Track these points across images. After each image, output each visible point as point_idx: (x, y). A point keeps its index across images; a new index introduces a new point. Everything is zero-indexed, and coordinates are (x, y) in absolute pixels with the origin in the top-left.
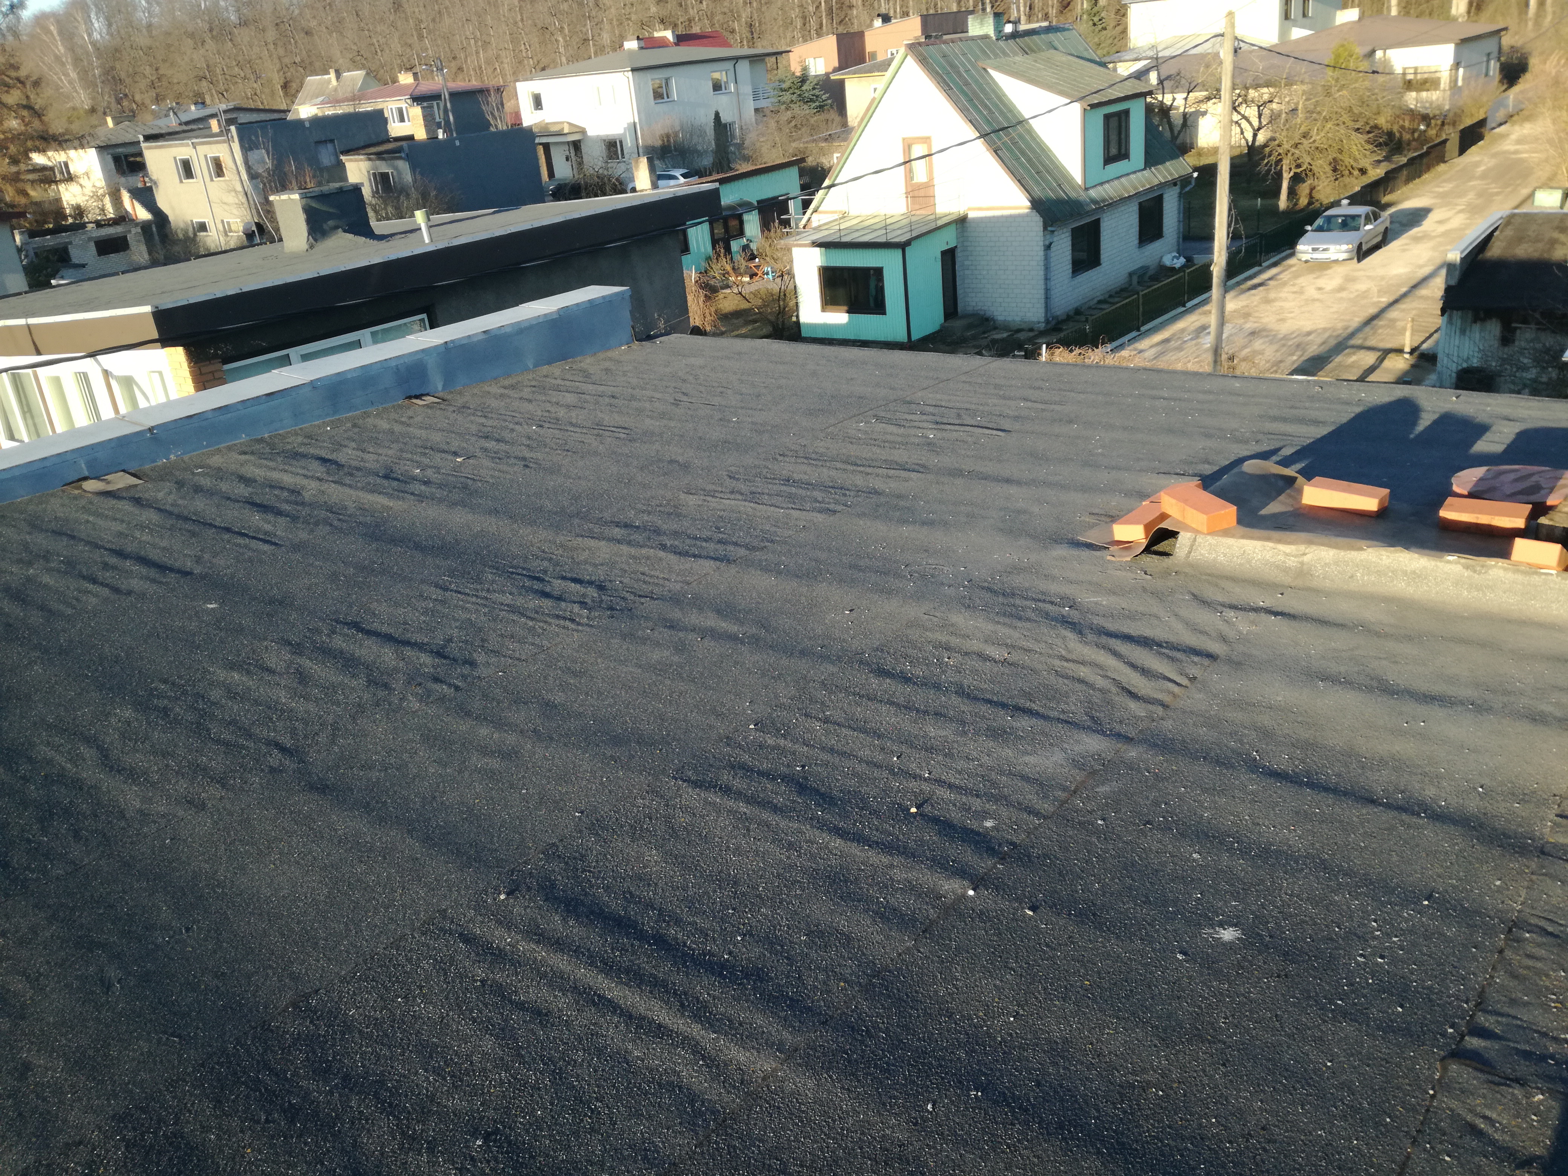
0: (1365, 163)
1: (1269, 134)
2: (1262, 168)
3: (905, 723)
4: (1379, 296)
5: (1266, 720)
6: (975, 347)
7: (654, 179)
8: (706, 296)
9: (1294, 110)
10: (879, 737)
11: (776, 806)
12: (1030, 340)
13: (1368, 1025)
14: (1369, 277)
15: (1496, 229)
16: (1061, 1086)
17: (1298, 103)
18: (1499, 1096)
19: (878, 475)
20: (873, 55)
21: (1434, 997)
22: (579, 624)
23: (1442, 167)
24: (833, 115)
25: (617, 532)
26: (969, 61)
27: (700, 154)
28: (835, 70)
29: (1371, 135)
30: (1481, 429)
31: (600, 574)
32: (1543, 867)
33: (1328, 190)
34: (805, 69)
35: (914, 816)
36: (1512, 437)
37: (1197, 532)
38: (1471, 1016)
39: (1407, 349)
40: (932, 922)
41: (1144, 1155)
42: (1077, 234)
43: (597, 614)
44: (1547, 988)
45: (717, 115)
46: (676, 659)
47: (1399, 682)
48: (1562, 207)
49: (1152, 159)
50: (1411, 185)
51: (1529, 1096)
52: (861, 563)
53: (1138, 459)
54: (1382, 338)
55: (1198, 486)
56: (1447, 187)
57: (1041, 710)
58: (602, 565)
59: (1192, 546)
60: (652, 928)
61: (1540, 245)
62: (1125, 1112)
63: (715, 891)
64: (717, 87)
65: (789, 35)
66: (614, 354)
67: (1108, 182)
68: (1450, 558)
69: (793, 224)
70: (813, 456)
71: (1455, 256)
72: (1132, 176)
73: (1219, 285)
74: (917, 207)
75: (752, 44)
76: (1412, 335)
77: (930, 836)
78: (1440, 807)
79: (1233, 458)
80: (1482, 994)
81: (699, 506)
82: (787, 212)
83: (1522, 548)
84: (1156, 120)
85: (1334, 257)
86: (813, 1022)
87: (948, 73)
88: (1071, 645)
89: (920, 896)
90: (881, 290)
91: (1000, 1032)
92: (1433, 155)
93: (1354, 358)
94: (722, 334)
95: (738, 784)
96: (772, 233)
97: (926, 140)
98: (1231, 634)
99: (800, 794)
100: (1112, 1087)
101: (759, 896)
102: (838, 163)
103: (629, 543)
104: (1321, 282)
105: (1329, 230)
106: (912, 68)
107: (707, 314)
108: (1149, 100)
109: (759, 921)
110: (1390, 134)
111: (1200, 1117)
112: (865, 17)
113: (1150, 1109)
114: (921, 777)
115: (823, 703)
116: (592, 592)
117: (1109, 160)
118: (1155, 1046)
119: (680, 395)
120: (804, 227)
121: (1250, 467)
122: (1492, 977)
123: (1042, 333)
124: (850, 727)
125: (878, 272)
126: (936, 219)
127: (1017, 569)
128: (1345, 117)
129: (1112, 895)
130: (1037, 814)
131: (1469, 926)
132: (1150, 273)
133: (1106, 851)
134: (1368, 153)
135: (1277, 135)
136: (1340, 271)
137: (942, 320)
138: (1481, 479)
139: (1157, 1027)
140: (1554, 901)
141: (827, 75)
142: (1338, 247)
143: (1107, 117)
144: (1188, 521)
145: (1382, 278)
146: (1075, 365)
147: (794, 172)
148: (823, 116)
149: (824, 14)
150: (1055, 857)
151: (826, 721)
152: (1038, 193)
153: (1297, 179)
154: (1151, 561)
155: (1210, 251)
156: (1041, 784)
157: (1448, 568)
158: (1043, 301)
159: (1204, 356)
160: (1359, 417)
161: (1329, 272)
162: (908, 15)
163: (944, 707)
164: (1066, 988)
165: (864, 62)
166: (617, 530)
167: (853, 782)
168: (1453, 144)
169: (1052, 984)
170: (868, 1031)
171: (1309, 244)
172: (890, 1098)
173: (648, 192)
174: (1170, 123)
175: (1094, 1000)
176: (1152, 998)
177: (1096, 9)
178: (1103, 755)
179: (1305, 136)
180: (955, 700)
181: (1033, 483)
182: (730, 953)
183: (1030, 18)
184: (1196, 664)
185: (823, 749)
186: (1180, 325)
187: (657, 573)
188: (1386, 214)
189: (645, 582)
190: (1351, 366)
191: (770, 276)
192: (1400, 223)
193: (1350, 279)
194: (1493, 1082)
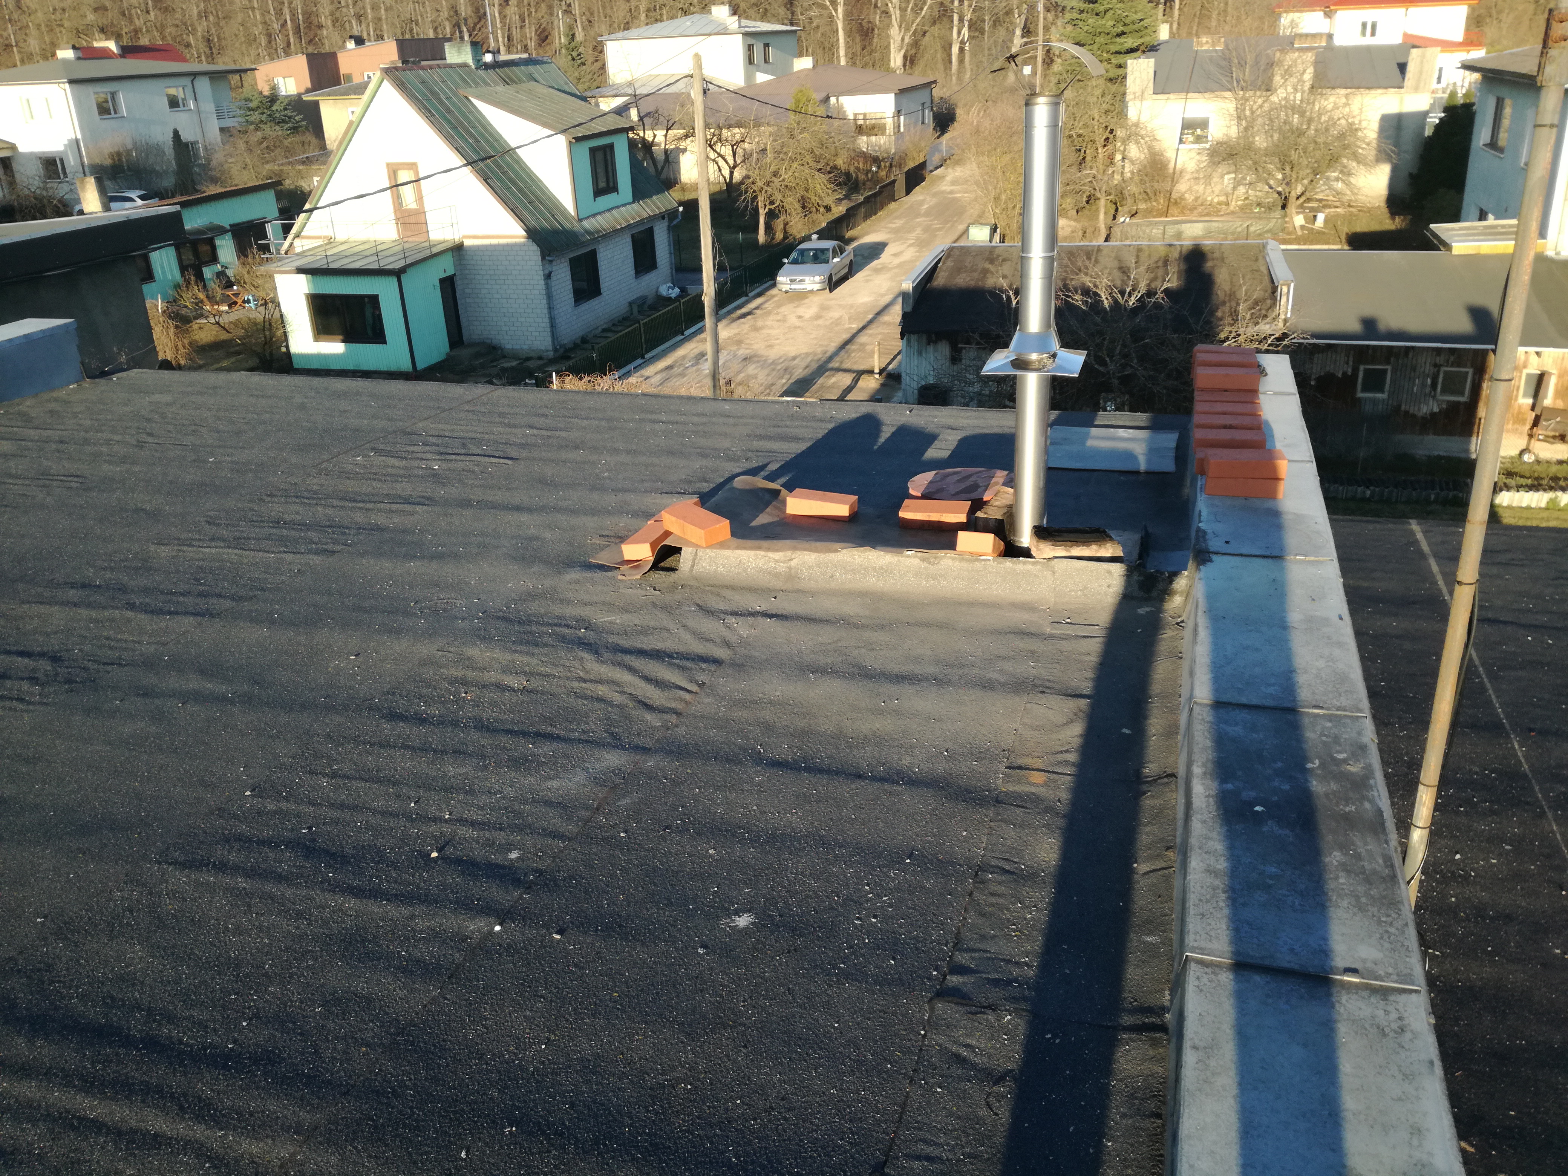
0: (829, 200)
1: (744, 173)
2: (741, 204)
3: (422, 765)
4: (849, 323)
5: (767, 715)
6: (484, 375)
7: (106, 200)
8: (177, 327)
9: (764, 150)
10: (394, 785)
11: (280, 875)
12: (540, 369)
13: (867, 982)
14: (840, 306)
15: (940, 260)
16: (594, 1102)
17: (766, 144)
18: (976, 1024)
19: (380, 511)
20: (349, 78)
21: (920, 945)
22: (29, 703)
23: (893, 205)
24: (310, 137)
25: (73, 594)
26: (450, 88)
27: (159, 175)
28: (308, 91)
29: (831, 175)
30: (930, 439)
31: (54, 644)
32: (999, 814)
33: (800, 226)
34: (274, 88)
35: (435, 860)
36: (955, 443)
37: (697, 546)
38: (950, 957)
39: (877, 370)
40: (458, 966)
41: (676, 1151)
42: (575, 264)
43: (52, 689)
44: (1008, 920)
45: (176, 134)
46: (153, 729)
47: (876, 666)
48: (991, 241)
49: (639, 193)
50: (869, 222)
51: (999, 1019)
52: (366, 604)
53: (643, 481)
54: (855, 360)
55: (695, 504)
56: (899, 223)
57: (562, 733)
58: (55, 633)
59: (694, 560)
60: (139, 1031)
61: (976, 275)
62: (657, 1113)
63: (213, 979)
64: (174, 103)
65: (253, 53)
66: (62, 394)
67: (599, 213)
68: (909, 553)
69: (273, 249)
70: (306, 494)
71: (908, 286)
72: (622, 209)
73: (711, 315)
74: (409, 234)
75: (211, 58)
76: (879, 357)
77: (454, 878)
78: (915, 773)
79: (727, 475)
80: (958, 935)
81: (173, 557)
82: (265, 236)
83: (965, 538)
84: (640, 156)
85: (809, 287)
86: (334, 1095)
87: (428, 100)
88: (589, 666)
89: (444, 942)
90: (378, 319)
91: (532, 1062)
92: (885, 194)
93: (833, 380)
94: (199, 368)
95: (233, 857)
96: (250, 260)
97: (413, 166)
98: (733, 639)
99: (306, 858)
100: (643, 1092)
101: (266, 975)
102: (318, 187)
103: (89, 605)
104: (801, 311)
105: (802, 263)
106: (389, 91)
107: (180, 346)
108: (631, 135)
109: (267, 1001)
110: (848, 174)
111: (727, 1102)
112: (336, 37)
113: (680, 1104)
114: (441, 820)
115: (329, 757)
116: (45, 665)
117: (599, 192)
118: (682, 1042)
119: (144, 436)
120: (286, 253)
121: (740, 482)
122: (965, 919)
123: (552, 361)
124: (361, 778)
125: (374, 300)
126: (430, 247)
127: (533, 596)
128: (808, 158)
129: (636, 903)
130: (562, 837)
131: (944, 876)
132: (649, 302)
133: (629, 861)
134: (830, 191)
135: (751, 173)
136: (817, 300)
137: (447, 348)
138: (931, 482)
139: (683, 1023)
140: (1009, 843)
141: (299, 95)
142: (812, 278)
143: (593, 151)
144: (688, 537)
145: (852, 306)
146: (586, 393)
147: (270, 195)
148: (298, 138)
149: (291, 33)
150: (580, 876)
151: (334, 775)
152: (533, 223)
153: (772, 215)
154: (659, 577)
155: (700, 282)
156: (565, 807)
157: (909, 561)
158: (549, 330)
159: (705, 381)
160: (832, 432)
161: (806, 301)
162: (382, 39)
163: (463, 743)
164: (595, 1004)
165: (339, 83)
166: (72, 592)
167: (366, 837)
168: (900, 185)
169: (581, 1003)
170: (394, 1091)
171: (787, 276)
172: (421, 1155)
173: (99, 215)
174: (654, 160)
175: (623, 1011)
176: (678, 996)
177: (573, 44)
178: (623, 769)
179: (775, 174)
180: (475, 735)
181: (543, 509)
182: (235, 1042)
183: (509, 51)
184: (704, 670)
185: (332, 806)
186: (681, 352)
187: (126, 636)
188: (850, 248)
189: (111, 648)
190: (832, 387)
191: (252, 305)
192: (863, 256)
193: (824, 308)
194: (971, 1013)
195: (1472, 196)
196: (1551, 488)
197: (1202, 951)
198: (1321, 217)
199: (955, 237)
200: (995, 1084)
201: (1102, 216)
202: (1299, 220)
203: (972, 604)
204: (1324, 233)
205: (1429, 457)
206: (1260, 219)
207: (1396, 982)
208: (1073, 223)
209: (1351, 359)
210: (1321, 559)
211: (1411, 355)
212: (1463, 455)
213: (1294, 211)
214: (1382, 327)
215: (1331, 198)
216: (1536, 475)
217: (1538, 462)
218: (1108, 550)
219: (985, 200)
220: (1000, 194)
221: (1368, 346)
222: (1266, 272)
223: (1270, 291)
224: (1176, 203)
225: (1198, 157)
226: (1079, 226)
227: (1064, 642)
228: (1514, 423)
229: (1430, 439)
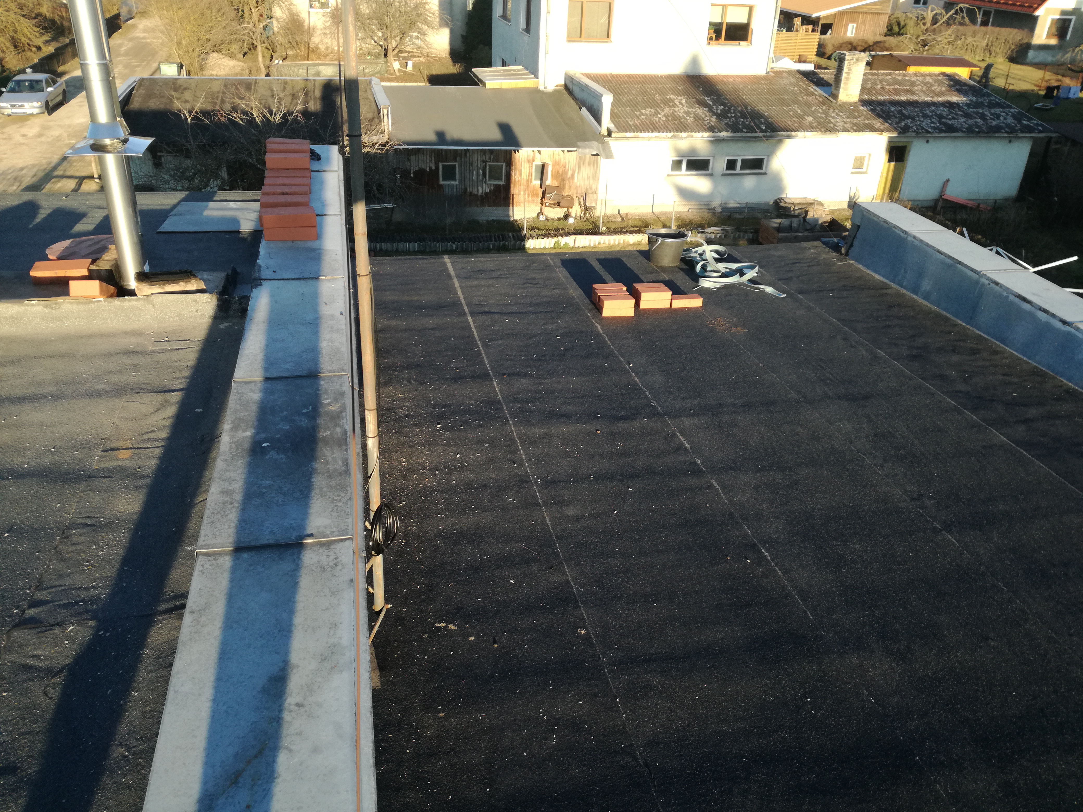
0: (38, 41)
4: (69, 139)
14: (59, 126)
15: (133, 88)
18: (44, 639)
21: (7, 593)
29: (36, 21)
30: (79, 216)
32: (89, 486)
33: (14, 62)
36: (101, 218)
38: (31, 597)
39: (96, 176)
44: (83, 559)
48: (177, 75)
51: (64, 630)
54: (76, 168)
61: (163, 100)
68: (33, 302)
78: (23, 469)
80: (40, 580)
83: (76, 288)
85: (30, 111)
93: (59, 185)
104: (24, 130)
105: (20, 91)
110: (53, 21)
122: (48, 567)
128: (13, 6)
131: (36, 539)
134: (37, 34)
136: (37, 121)
138: (67, 247)
140: (94, 505)
142: (30, 104)
145: (69, 126)
157: (34, 309)
161: (28, 122)
171: (7, 102)
188: (62, 80)
190: (59, 190)
192: (74, 86)
193: (45, 128)
194: (41, 632)
195: (497, 51)
196: (555, 235)
197: (208, 546)
198: (410, 63)
199: (150, 73)
200: (53, 678)
201: (260, 59)
202: (396, 65)
203: (90, 336)
204: (413, 74)
205: (487, 221)
206: (371, 63)
207: (337, 536)
208: (241, 64)
209: (433, 158)
210: (335, 277)
211: (468, 155)
212: (506, 219)
213: (392, 59)
214: (448, 137)
215: (415, 50)
216: (547, 228)
217: (547, 220)
218: (193, 285)
219: (170, 44)
220: (181, 39)
221: (441, 149)
222: (372, 100)
223: (376, 113)
224: (313, 51)
225: (324, 19)
226: (245, 65)
227: (160, 355)
228: (532, 196)
229: (486, 209)
